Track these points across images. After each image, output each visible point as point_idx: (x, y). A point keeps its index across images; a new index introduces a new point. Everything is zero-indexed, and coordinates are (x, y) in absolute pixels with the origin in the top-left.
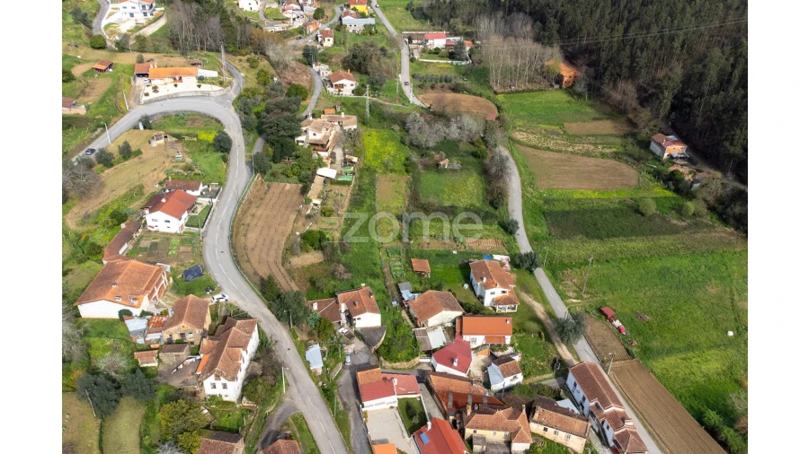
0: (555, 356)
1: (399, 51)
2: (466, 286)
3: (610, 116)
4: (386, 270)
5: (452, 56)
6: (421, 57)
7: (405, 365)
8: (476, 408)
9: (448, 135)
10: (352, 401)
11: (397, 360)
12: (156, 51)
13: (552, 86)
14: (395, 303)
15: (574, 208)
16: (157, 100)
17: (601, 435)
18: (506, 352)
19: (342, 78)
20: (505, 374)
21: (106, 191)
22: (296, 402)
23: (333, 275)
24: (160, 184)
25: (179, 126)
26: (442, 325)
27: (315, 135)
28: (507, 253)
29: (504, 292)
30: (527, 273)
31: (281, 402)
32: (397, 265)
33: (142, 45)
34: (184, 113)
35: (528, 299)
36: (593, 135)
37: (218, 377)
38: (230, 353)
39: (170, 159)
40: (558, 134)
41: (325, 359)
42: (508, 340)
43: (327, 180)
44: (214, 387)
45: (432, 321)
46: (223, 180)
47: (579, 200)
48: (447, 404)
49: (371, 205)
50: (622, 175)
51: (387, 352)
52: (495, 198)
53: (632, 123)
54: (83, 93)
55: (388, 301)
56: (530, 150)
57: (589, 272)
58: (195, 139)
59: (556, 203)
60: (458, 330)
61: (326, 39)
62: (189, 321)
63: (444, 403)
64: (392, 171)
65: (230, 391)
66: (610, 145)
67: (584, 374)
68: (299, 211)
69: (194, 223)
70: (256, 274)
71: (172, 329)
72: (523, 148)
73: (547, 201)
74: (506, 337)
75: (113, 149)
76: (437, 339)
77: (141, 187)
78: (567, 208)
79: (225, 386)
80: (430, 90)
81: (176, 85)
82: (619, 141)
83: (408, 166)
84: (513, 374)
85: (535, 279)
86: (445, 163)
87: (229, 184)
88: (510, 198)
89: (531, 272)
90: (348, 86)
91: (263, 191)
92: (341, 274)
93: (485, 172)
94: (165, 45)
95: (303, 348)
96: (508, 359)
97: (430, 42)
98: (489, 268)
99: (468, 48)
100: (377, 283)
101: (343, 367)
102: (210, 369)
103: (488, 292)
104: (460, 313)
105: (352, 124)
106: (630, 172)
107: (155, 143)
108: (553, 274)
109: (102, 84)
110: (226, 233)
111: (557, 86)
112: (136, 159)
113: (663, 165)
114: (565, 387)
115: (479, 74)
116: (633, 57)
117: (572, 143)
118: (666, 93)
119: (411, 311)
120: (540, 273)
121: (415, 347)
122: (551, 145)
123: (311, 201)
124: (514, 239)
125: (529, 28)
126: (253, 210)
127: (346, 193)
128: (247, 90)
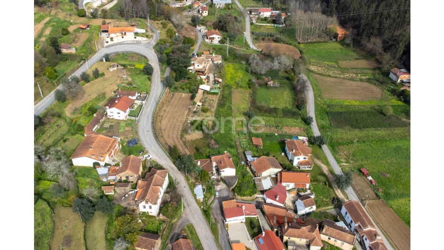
0: (334, 196)
1: (244, 18)
2: (283, 154)
3: (365, 58)
4: (238, 143)
5: (274, 22)
6: (257, 22)
7: (249, 198)
8: (290, 225)
9: (273, 67)
10: (220, 217)
11: (245, 195)
12: (112, 18)
13: (331, 39)
14: (243, 163)
15: (344, 110)
16: (112, 45)
17: (362, 243)
18: (306, 193)
19: (213, 34)
20: (306, 206)
21: (86, 96)
22: (189, 217)
23: (208, 146)
24: (115, 92)
25: (125, 60)
26: (270, 176)
27: (198, 66)
28: (306, 135)
29: (305, 158)
30: (318, 147)
31: (181, 217)
32: (244, 141)
33: (105, 14)
34: (127, 52)
35: (319, 163)
36: (355, 69)
37: (147, 202)
38: (154, 189)
39: (120, 78)
40: (335, 68)
41: (204, 193)
42: (308, 186)
43: (205, 92)
44: (145, 207)
45: (264, 174)
46: (148, 91)
47: (347, 106)
48: (273, 222)
49: (229, 106)
50: (372, 92)
51: (238, 190)
52: (300, 104)
53: (378, 61)
54: (74, 41)
55: (239, 161)
56: (319, 76)
57: (353, 148)
58: (133, 67)
59: (334, 107)
60: (279, 180)
61: (204, 12)
62: (131, 170)
63: (271, 221)
64: (241, 87)
65: (153, 210)
66: (365, 75)
67: (351, 207)
68: (190, 109)
69: (132, 114)
70: (166, 144)
71: (121, 174)
72: (314, 75)
73: (329, 106)
74: (307, 184)
75: (90, 72)
76: (267, 184)
77: (104, 94)
78: (340, 110)
79: (150, 207)
80: (261, 41)
81: (123, 37)
82: (370, 72)
83: (250, 85)
84: (310, 206)
85: (322, 151)
86: (271, 83)
87: (151, 93)
88: (308, 104)
89: (320, 147)
90: (217, 38)
91: (170, 97)
92: (212, 145)
93: (294, 89)
94: (116, 15)
95: (192, 187)
96: (307, 197)
97: (262, 13)
98: (296, 144)
99: (283, 17)
100: (233, 150)
101: (214, 198)
102: (143, 197)
103: (296, 158)
104: (280, 170)
105: (219, 60)
106: (376, 90)
107: (111, 70)
108: (333, 148)
109: (84, 36)
110: (150, 121)
111: (334, 40)
112: (102, 78)
113: (397, 86)
114: (340, 214)
115: (290, 32)
116: (381, 23)
117: (343, 73)
118: (401, 44)
119: (252, 167)
120: (325, 148)
121: (254, 188)
122: (331, 74)
123: (196, 103)
124: (310, 127)
125: (319, 6)
126: (164, 108)
127: (216, 99)
128: (161, 40)
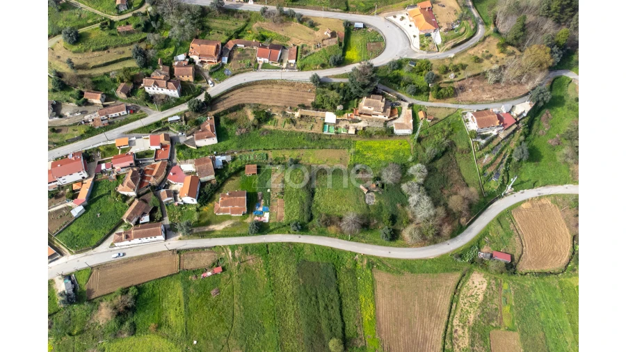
14: (214, 153)
16: (393, 23)
21: (282, 28)
32: (249, 158)
35: (227, 224)
46: (304, 69)
55: (216, 150)
68: (285, 107)
81: (411, 26)
87: (302, 72)
91: (305, 90)
92: (240, 131)
95: (180, 115)
112: (312, 31)
117: (470, 328)
126: (285, 88)
127: (317, 129)
128: (427, 62)
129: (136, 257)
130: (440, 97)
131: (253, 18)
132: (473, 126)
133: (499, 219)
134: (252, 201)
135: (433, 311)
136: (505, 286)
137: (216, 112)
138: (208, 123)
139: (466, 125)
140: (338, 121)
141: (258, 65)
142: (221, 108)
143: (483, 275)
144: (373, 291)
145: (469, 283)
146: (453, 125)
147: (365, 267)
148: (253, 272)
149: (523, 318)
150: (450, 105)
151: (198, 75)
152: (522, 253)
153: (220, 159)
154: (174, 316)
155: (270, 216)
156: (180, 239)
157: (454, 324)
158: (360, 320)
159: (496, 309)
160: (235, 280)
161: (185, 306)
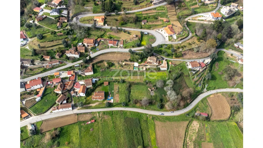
16: (159, 32)
21: (118, 34)
24: (122, 40)
32: (106, 79)
81: (165, 33)
91: (127, 55)
92: (102, 70)
112: (129, 35)
127: (130, 69)
129: (60, 116)
130: (177, 57)
131: (107, 31)
132: (190, 67)
133: (202, 101)
134: (107, 95)
135: (178, 135)
136: (206, 126)
137: (93, 63)
138: (90, 67)
139: (187, 67)
140: (139, 66)
141: (109, 47)
142: (95, 62)
143: (197, 122)
144: (155, 128)
145: (192, 125)
146: (183, 67)
147: (151, 119)
148: (107, 122)
149: (214, 137)
150: (181, 60)
151: (86, 50)
152: (212, 114)
153: (94, 80)
154: (75, 139)
155: (114, 100)
156: (78, 109)
157: (187, 140)
158: (150, 139)
159: (203, 134)
160: (100, 125)
161: (80, 135)
